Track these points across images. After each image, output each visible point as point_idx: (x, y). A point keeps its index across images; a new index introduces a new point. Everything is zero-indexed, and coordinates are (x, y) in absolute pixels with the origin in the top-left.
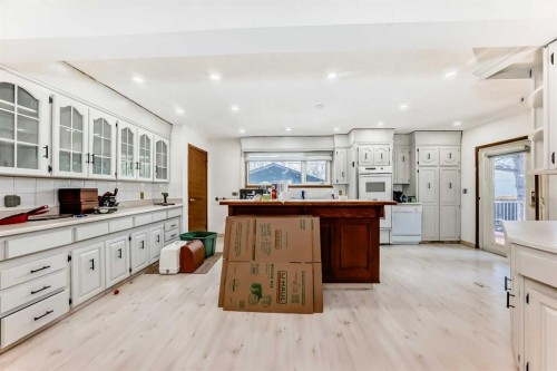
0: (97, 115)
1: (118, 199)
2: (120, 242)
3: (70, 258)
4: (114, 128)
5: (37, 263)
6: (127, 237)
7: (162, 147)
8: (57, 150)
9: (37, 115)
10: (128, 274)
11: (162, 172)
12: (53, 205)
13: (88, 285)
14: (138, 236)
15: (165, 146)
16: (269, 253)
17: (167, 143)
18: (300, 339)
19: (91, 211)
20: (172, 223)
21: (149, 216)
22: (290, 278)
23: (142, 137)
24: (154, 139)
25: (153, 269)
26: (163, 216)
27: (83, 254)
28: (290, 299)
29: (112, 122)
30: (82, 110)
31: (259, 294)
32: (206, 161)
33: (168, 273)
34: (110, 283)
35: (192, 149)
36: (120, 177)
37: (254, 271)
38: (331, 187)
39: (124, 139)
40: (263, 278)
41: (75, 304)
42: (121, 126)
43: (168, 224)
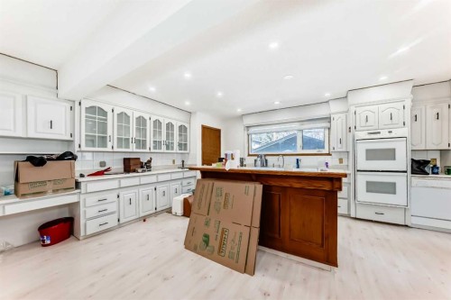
0: (137, 114)
1: (153, 164)
2: (149, 190)
3: (118, 197)
4: (148, 121)
5: (102, 196)
6: (153, 188)
7: (183, 129)
8: (116, 137)
9: (106, 120)
10: (154, 211)
11: (183, 146)
12: (121, 167)
13: (129, 213)
14: (161, 188)
15: (186, 128)
16: (218, 211)
17: (187, 125)
18: (214, 290)
19: (134, 171)
20: (188, 181)
21: (169, 175)
22: (230, 236)
23: (168, 124)
24: (176, 125)
25: (169, 211)
26: (180, 175)
27: (125, 195)
28: (227, 253)
29: (147, 117)
30: (129, 113)
31: (207, 242)
32: (220, 137)
33: (176, 215)
34: (142, 215)
35: (205, 129)
36: (152, 150)
37: (207, 224)
38: (329, 154)
39: (155, 127)
40: (211, 231)
41: (121, 221)
42: (153, 119)
43: (185, 182)
